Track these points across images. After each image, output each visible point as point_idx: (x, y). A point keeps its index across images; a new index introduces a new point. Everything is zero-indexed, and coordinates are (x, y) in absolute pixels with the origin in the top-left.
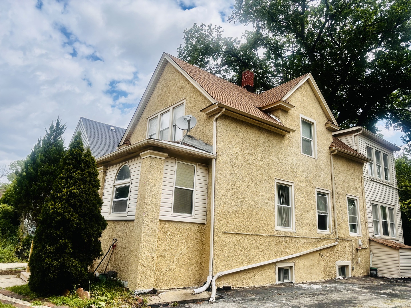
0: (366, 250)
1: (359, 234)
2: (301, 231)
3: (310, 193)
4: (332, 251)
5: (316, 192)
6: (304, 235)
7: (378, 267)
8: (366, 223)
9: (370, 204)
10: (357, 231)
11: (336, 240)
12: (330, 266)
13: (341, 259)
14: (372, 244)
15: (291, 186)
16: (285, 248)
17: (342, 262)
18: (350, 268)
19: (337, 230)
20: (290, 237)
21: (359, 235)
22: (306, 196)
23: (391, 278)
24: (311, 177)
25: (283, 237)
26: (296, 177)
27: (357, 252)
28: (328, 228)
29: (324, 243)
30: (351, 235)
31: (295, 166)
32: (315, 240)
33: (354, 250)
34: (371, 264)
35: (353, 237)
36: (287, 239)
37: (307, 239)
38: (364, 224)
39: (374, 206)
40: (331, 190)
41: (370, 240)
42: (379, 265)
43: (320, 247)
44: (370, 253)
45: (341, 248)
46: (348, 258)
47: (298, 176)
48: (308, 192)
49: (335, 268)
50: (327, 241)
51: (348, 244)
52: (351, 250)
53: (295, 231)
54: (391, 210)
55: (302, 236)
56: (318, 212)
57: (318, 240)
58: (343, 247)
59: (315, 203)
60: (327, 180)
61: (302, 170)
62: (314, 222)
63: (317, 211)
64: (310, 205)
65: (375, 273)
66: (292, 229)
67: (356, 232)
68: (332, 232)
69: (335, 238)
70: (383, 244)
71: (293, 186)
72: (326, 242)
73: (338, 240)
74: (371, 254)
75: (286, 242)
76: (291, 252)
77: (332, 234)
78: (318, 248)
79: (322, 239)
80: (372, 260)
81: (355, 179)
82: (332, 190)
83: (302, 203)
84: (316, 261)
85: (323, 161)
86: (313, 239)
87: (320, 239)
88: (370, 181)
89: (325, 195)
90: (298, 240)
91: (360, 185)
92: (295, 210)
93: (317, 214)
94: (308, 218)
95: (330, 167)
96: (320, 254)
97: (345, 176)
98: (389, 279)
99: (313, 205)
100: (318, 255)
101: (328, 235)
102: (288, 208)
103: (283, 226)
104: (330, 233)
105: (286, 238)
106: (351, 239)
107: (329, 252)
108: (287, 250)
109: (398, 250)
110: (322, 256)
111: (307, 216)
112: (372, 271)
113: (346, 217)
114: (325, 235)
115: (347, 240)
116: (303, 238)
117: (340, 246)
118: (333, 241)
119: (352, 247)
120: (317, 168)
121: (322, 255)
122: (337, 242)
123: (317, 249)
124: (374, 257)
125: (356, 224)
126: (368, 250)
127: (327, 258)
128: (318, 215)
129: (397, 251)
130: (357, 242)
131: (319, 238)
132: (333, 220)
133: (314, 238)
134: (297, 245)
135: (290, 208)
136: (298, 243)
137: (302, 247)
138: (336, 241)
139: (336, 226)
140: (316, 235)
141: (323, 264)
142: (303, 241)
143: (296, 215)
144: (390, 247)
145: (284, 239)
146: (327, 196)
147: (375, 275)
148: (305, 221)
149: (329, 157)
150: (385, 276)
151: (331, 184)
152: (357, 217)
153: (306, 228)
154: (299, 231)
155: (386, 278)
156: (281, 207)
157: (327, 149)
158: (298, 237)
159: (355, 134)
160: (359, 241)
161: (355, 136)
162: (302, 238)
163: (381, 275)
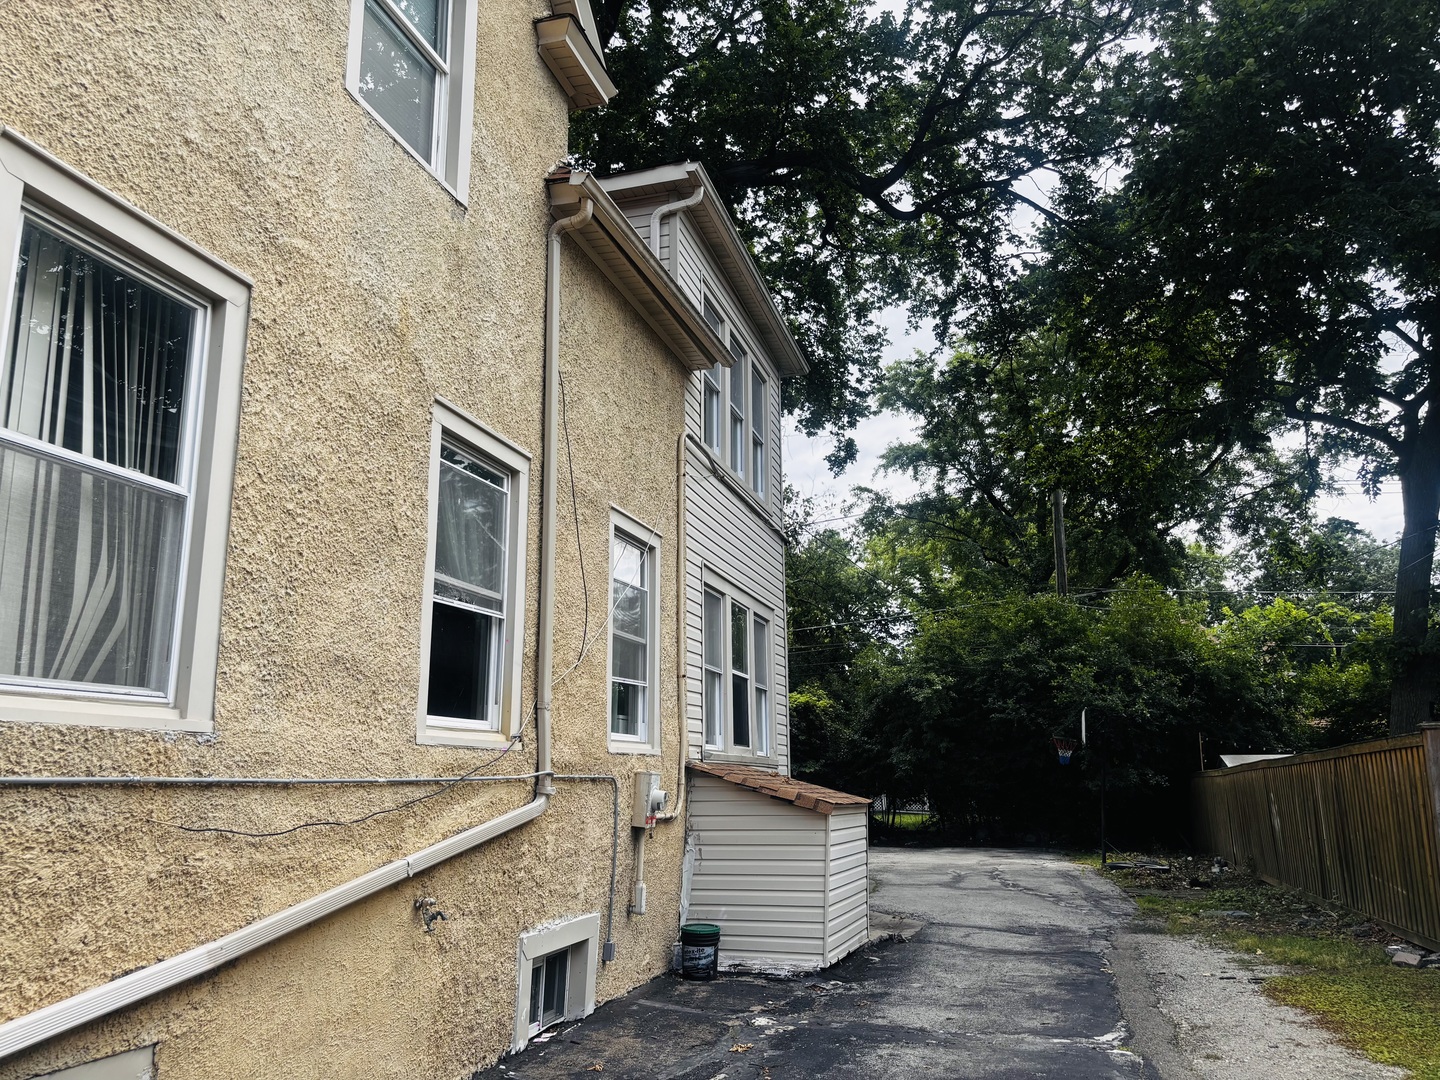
0: (671, 826)
1: (650, 741)
2: (275, 727)
3: (393, 422)
4: (507, 867)
5: (436, 441)
6: (300, 762)
7: (720, 916)
8: (682, 681)
9: (698, 585)
10: (641, 726)
11: (536, 783)
12: (483, 976)
13: (552, 910)
14: (695, 796)
15: (217, 303)
16: (39, 915)
17: (557, 924)
18: (594, 953)
19: (548, 717)
20: (128, 786)
21: (646, 749)
22: (354, 438)
23: (783, 973)
24: (412, 312)
25: (34, 795)
26: (272, 246)
27: (631, 847)
28: (493, 709)
29: (458, 812)
30: (613, 748)
31: (274, 145)
32: (389, 799)
33: (624, 835)
34: (685, 902)
35: (621, 759)
36: (93, 811)
37: (320, 788)
38: (671, 686)
39: (712, 597)
40: (533, 453)
41: (691, 772)
42: (723, 909)
43: (420, 853)
44: (686, 842)
45: (558, 834)
46: (590, 890)
47: (299, 242)
48: (373, 407)
49: (513, 980)
50: (479, 801)
51: (594, 802)
52: (607, 841)
53: (206, 726)
54: (761, 623)
55: (280, 774)
56: (440, 587)
57: (419, 793)
58: (568, 829)
59: (425, 507)
60: (515, 381)
61: (336, 217)
62: (402, 652)
63: (430, 574)
64: (380, 515)
65: (709, 956)
66: (181, 705)
67: (630, 728)
68: (514, 730)
69: (528, 774)
70: (754, 790)
71: (234, 316)
72: (475, 803)
73: (548, 781)
74: (688, 848)
75: (66, 845)
76: (120, 948)
77: (518, 746)
78: (410, 859)
79: (450, 787)
80: (693, 882)
81: (655, 436)
82: (539, 451)
83: (310, 484)
84: (384, 966)
85: (504, 244)
86: (375, 794)
87: (429, 790)
88: (706, 474)
89: (497, 480)
90: (221, 812)
91: (672, 477)
92: (229, 531)
93: (429, 598)
94: (356, 620)
95: (541, 305)
96: (418, 907)
97: (612, 397)
98: (777, 980)
99: (402, 524)
100: (406, 914)
101: (487, 757)
102: (160, 499)
103: (78, 676)
104: (501, 738)
105: (78, 803)
106: (615, 773)
107: (483, 874)
108: (73, 932)
109: (825, 817)
110: (434, 917)
111: (346, 601)
112: (691, 948)
113: (601, 637)
114: (469, 755)
115: (593, 780)
116: (286, 786)
117: (554, 827)
118: (518, 794)
119: (612, 821)
120: (460, 267)
121: (433, 910)
122: (541, 801)
123: (398, 868)
124: (704, 863)
125: (638, 683)
126: (678, 830)
127: (469, 923)
128: (436, 605)
129: (820, 825)
130: (643, 787)
131: (427, 783)
132: (531, 654)
133: (381, 785)
134: (208, 858)
135: (179, 501)
136: (223, 837)
137: (261, 869)
138: (535, 794)
139: (548, 694)
140: (408, 759)
141: (432, 973)
142: (281, 814)
143: (239, 579)
144: (790, 803)
145: (37, 817)
146: (506, 488)
147: (707, 966)
148: (321, 633)
149: (537, 239)
150: (750, 963)
151: (537, 416)
152: (645, 646)
153: (324, 696)
154: (256, 721)
155: (759, 975)
156: (71, 472)
157: (532, 186)
158: (233, 785)
159: (665, 208)
160: (649, 784)
161: (665, 218)
162: (270, 785)
163: (733, 958)
